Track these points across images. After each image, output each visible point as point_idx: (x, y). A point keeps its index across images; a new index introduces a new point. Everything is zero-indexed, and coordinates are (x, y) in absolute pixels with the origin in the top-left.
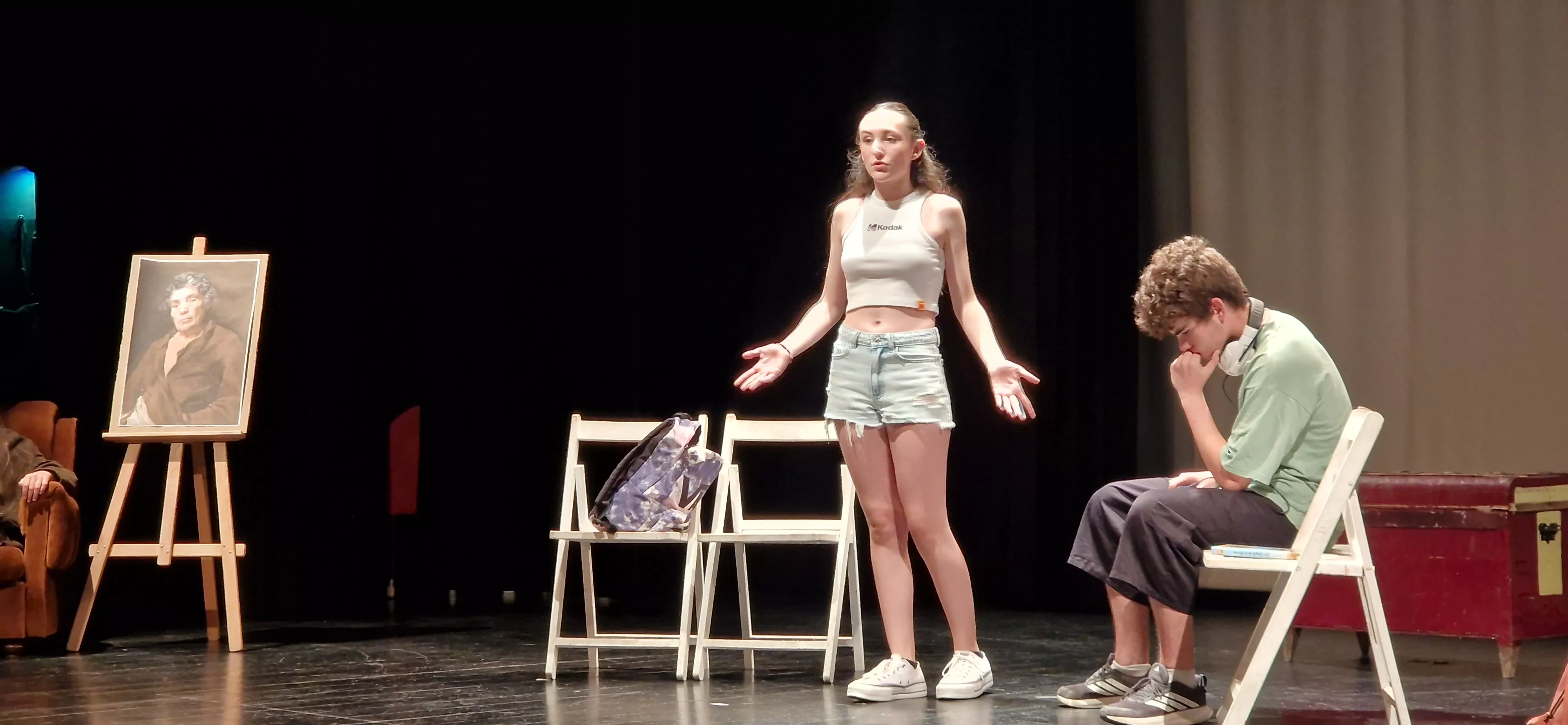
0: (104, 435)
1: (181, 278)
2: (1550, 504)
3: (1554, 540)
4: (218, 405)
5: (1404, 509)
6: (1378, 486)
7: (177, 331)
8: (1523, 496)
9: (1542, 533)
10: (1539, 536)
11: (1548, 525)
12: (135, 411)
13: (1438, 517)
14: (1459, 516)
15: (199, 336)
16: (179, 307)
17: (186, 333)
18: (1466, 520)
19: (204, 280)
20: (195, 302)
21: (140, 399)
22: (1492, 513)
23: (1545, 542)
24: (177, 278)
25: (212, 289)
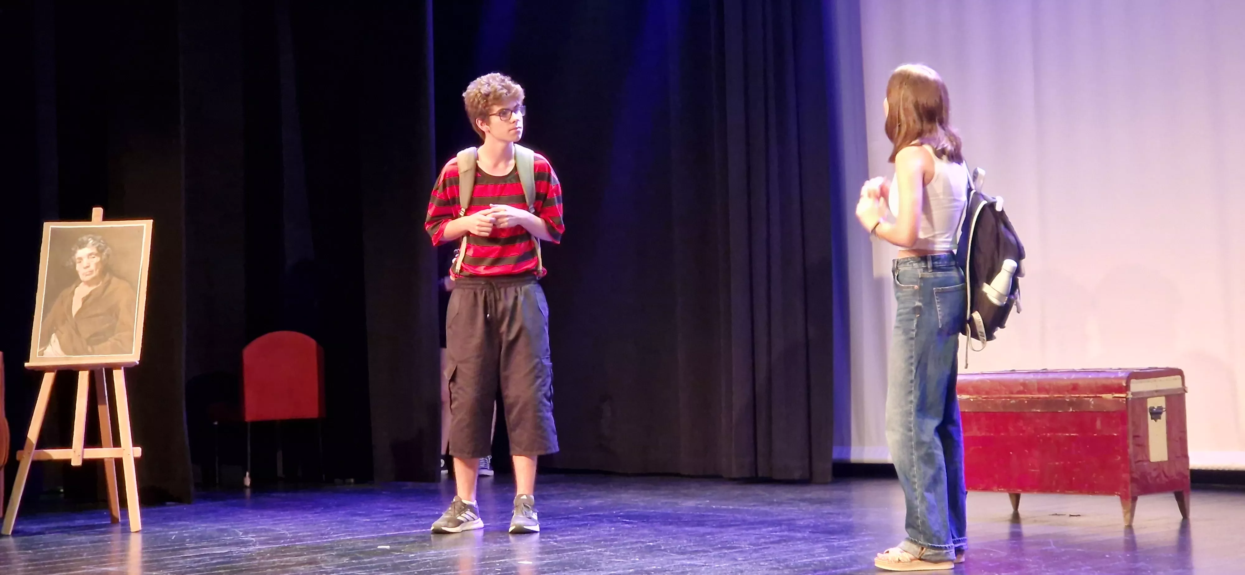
0: (26, 364)
1: (82, 240)
2: (1157, 391)
3: (1160, 418)
4: (116, 339)
5: (1046, 398)
6: (1025, 380)
7: (81, 282)
8: (1137, 386)
9: (1151, 413)
10: (1149, 416)
11: (1156, 407)
12: (50, 345)
13: (1071, 404)
14: (1088, 401)
15: (99, 285)
16: (82, 262)
17: (88, 283)
18: (1094, 405)
19: (102, 241)
20: (94, 259)
21: (54, 335)
22: (1113, 399)
23: (1153, 420)
24: (80, 239)
25: (108, 248)
